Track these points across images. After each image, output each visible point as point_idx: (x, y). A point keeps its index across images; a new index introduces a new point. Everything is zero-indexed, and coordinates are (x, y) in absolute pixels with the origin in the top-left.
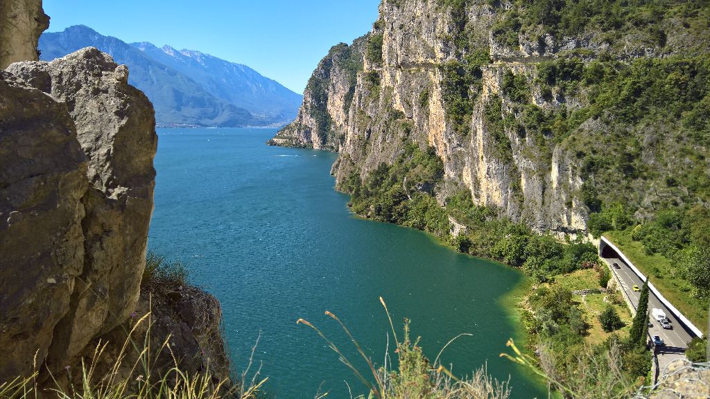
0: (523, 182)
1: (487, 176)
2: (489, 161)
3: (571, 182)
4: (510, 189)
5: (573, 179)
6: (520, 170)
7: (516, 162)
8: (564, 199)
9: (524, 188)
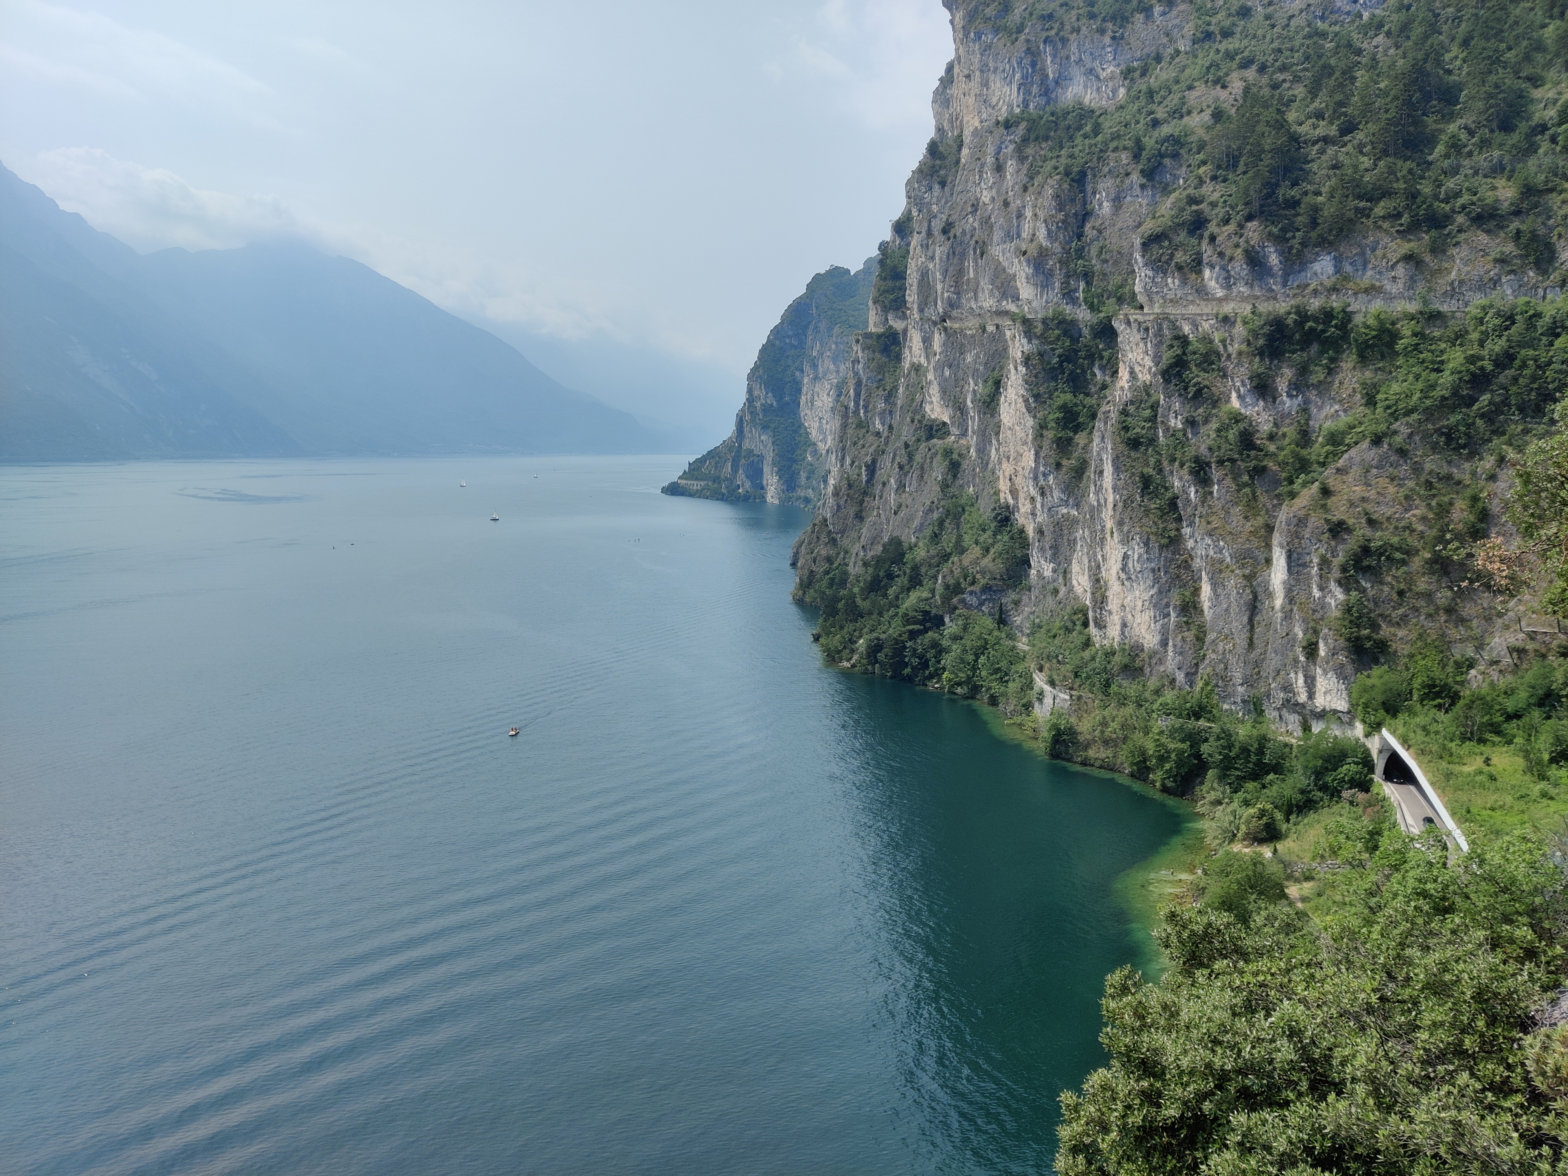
0: (1206, 590)
1: (1123, 576)
2: (1126, 540)
3: (1317, 593)
4: (1175, 608)
5: (1321, 589)
6: (1197, 563)
7: (1190, 544)
8: (1300, 635)
9: (1206, 605)
